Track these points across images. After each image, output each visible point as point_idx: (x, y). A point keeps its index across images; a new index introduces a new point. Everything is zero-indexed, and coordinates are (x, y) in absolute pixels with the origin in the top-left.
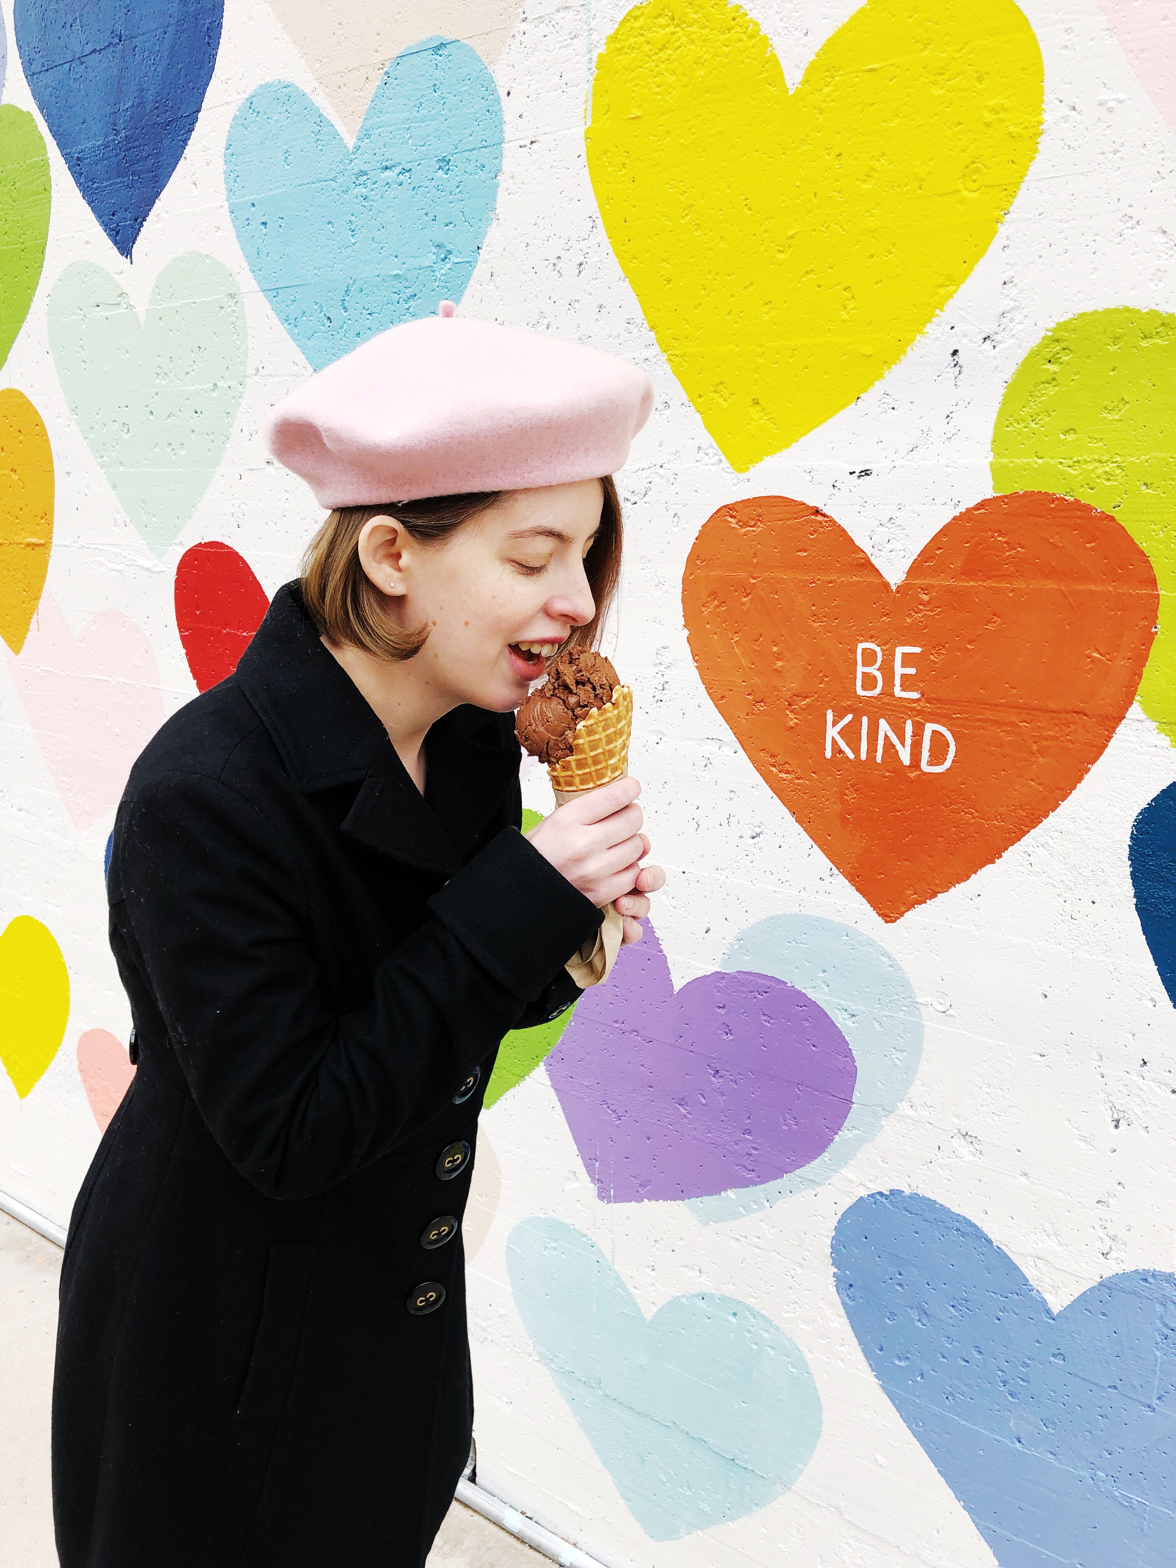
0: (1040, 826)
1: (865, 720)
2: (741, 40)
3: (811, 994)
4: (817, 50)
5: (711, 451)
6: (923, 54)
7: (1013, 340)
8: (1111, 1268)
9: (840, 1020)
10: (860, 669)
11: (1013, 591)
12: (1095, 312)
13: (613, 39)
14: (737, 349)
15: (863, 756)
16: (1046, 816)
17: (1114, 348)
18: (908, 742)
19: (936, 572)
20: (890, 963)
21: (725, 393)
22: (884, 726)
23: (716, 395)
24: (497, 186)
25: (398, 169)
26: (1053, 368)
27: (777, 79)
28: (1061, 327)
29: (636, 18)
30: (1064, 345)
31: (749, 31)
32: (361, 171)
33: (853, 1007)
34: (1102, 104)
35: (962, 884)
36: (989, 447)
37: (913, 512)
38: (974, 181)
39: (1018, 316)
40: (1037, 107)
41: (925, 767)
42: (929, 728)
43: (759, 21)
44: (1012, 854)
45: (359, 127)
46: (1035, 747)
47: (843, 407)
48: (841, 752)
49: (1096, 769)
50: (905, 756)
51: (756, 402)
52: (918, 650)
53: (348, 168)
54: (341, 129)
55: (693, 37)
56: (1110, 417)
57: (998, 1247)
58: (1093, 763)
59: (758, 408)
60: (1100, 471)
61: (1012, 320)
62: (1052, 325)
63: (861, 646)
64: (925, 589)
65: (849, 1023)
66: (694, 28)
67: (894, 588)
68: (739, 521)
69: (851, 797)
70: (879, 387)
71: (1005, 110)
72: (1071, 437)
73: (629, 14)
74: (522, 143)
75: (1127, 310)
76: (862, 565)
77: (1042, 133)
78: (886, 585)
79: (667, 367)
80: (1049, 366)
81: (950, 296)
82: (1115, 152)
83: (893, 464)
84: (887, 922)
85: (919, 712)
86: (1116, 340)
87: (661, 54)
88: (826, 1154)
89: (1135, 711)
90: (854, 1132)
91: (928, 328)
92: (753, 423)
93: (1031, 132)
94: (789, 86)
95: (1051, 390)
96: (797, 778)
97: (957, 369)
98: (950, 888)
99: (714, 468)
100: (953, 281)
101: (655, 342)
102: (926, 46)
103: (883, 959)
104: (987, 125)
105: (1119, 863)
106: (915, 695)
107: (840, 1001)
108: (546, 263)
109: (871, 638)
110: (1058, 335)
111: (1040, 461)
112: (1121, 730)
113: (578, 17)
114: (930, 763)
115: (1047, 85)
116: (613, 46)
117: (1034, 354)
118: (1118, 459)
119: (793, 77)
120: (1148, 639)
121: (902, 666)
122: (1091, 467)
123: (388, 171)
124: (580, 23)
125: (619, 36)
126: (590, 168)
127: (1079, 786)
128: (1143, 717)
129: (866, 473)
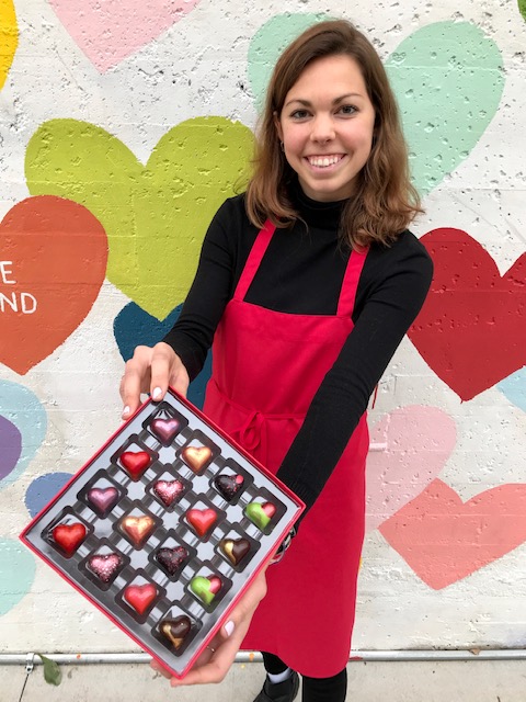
0: (78, 328)
7: (25, 128)
9: (10, 418)
11: (48, 236)
12: (59, 119)
16: (80, 324)
17: (70, 135)
18: (15, 301)
19: (11, 229)
22: (2, 296)
26: (46, 142)
28: (45, 124)
30: (48, 132)
33: (14, 411)
35: (51, 355)
36: (23, 175)
41: (25, 311)
42: (23, 295)
44: (69, 340)
46: (70, 298)
49: (96, 304)
50: (15, 308)
52: (10, 263)
56: (74, 164)
58: (94, 302)
60: (75, 187)
61: (22, 119)
62: (41, 123)
72: (60, 172)
75: (73, 120)
77: (20, 34)
80: (43, 140)
82: (54, 49)
84: (22, 375)
85: (17, 289)
86: (70, 133)
88: (15, 469)
89: (106, 281)
90: (25, 457)
93: (14, 33)
95: (47, 151)
98: (46, 357)
103: (22, 389)
105: (111, 338)
106: (13, 282)
110: (45, 128)
111: (49, 182)
112: (102, 289)
114: (27, 309)
115: (17, 12)
117: (35, 135)
118: (80, 182)
121: (5, 271)
122: (70, 185)
127: (90, 311)
128: (110, 283)
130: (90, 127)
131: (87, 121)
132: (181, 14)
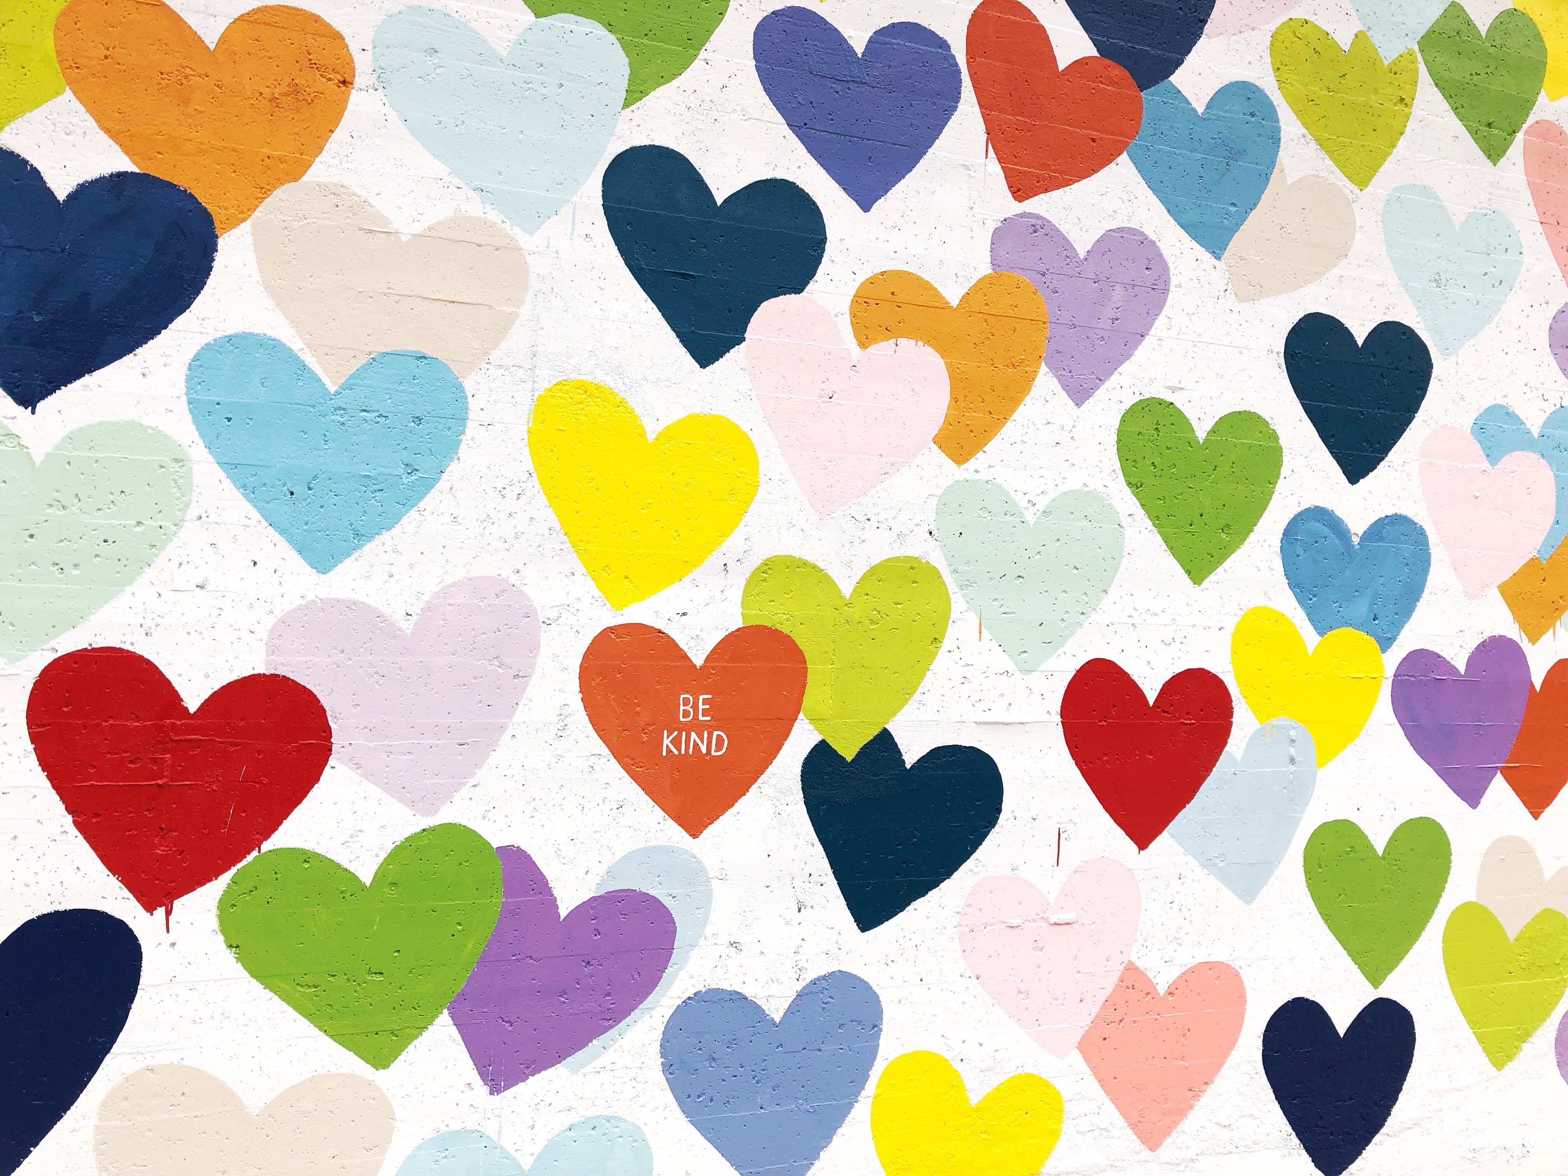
0: (765, 773)
1: (684, 733)
2: (624, 413)
3: (651, 892)
4: (663, 428)
5: (600, 600)
6: (711, 443)
7: (749, 562)
8: (800, 986)
9: (667, 902)
10: (682, 708)
11: (752, 667)
12: (781, 555)
13: (550, 390)
14: (617, 551)
15: (683, 752)
16: (767, 768)
17: (787, 570)
18: (705, 742)
19: (717, 660)
20: (695, 860)
21: (609, 571)
22: (693, 735)
23: (603, 571)
24: (461, 441)
25: (377, 414)
26: (765, 575)
27: (642, 434)
28: (768, 559)
29: (564, 385)
30: (769, 567)
31: (629, 410)
32: (340, 407)
33: (674, 892)
34: (780, 480)
35: (732, 809)
36: (740, 605)
37: (707, 632)
38: (733, 497)
39: (751, 554)
40: (757, 475)
41: (713, 753)
42: (716, 733)
43: (635, 408)
44: (753, 789)
45: (343, 382)
46: (762, 737)
47: (672, 583)
48: (671, 751)
49: (788, 743)
50: (704, 749)
51: (626, 577)
52: (710, 696)
53: (329, 402)
54: (325, 380)
55: (598, 403)
56: (787, 596)
57: (750, 1000)
58: (785, 741)
59: (627, 580)
60: (784, 617)
61: (748, 554)
62: (765, 559)
63: (682, 696)
64: (713, 668)
65: (672, 902)
66: (598, 400)
67: (698, 667)
68: (617, 635)
69: (676, 774)
70: (691, 576)
71: (745, 473)
72: (773, 603)
73: (560, 382)
74: (482, 423)
75: (792, 556)
76: (683, 657)
77: (760, 485)
78: (695, 666)
79: (575, 555)
80: (763, 574)
81: (723, 541)
82: (785, 498)
83: (698, 611)
84: (694, 838)
85: (710, 726)
86: (788, 567)
87: (578, 405)
88: (657, 988)
89: (801, 716)
90: (674, 967)
91: (714, 553)
92: (625, 587)
93: (755, 484)
94: (649, 438)
95: (764, 584)
96: (647, 770)
97: (725, 571)
98: (725, 812)
99: (602, 608)
100: (725, 535)
101: (568, 541)
102: (712, 440)
103: (692, 859)
104: (738, 477)
105: (797, 784)
106: (708, 718)
107: (668, 891)
108: (495, 489)
109: (687, 692)
110: (767, 562)
111: (761, 613)
112: (795, 724)
113: (527, 374)
114: (716, 751)
115: (761, 468)
116: (549, 394)
117: (758, 569)
118: (790, 613)
119: (651, 436)
120: (804, 685)
121: (703, 705)
122: (781, 616)
123: (365, 412)
124: (528, 377)
125: (553, 390)
126: (530, 446)
127: (780, 752)
128: (804, 718)
129: (684, 614)
130: (805, 563)
131: (803, 558)
132: (887, 476)
